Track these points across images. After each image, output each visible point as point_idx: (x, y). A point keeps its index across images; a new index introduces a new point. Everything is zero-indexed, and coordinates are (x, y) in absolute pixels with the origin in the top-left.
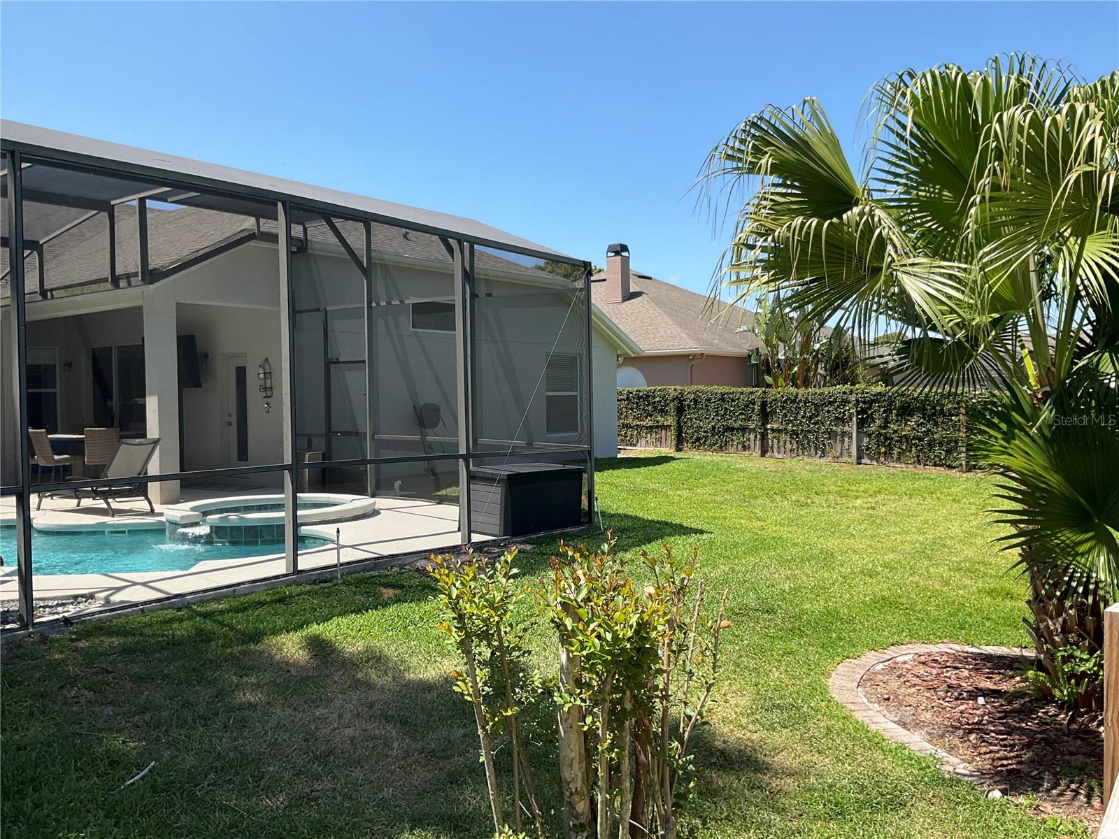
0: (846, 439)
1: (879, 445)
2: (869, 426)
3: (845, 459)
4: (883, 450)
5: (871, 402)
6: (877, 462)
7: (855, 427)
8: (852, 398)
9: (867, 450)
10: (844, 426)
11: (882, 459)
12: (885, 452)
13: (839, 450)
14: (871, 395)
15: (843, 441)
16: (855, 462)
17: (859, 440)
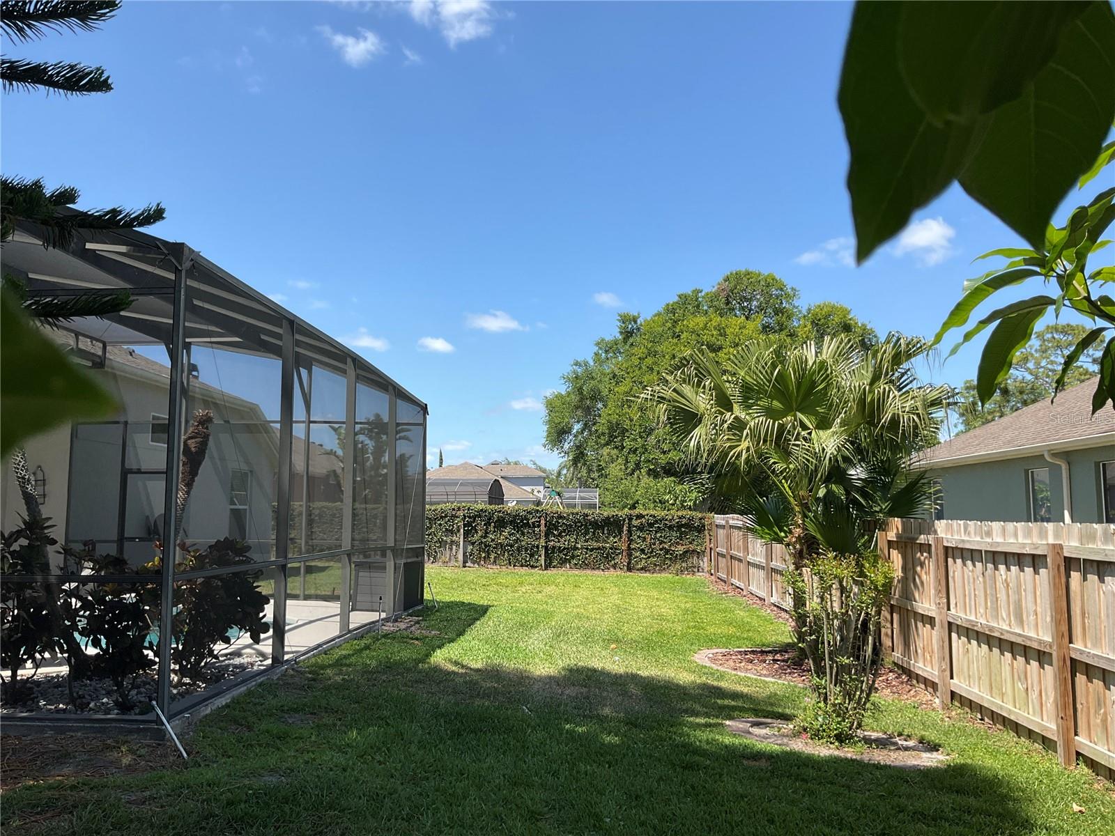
0: (454, 547)
1: (480, 551)
2: (473, 536)
3: (453, 563)
4: (483, 555)
5: (474, 517)
6: (478, 564)
7: (462, 537)
8: (461, 513)
9: (471, 555)
10: (453, 536)
11: (482, 563)
12: (485, 557)
13: (448, 556)
14: (475, 511)
15: (451, 549)
16: (461, 566)
17: (465, 548)
